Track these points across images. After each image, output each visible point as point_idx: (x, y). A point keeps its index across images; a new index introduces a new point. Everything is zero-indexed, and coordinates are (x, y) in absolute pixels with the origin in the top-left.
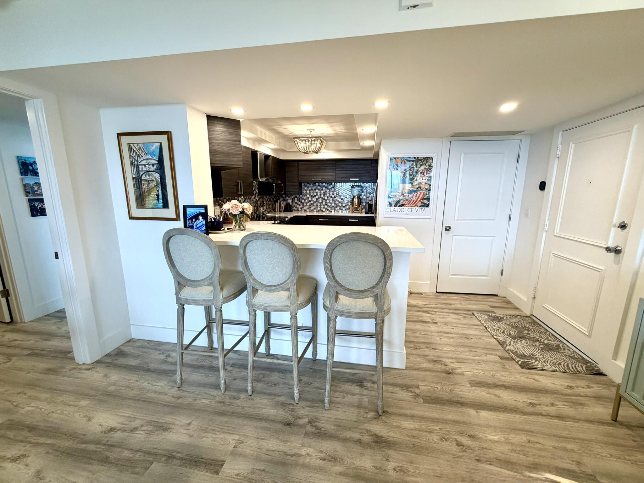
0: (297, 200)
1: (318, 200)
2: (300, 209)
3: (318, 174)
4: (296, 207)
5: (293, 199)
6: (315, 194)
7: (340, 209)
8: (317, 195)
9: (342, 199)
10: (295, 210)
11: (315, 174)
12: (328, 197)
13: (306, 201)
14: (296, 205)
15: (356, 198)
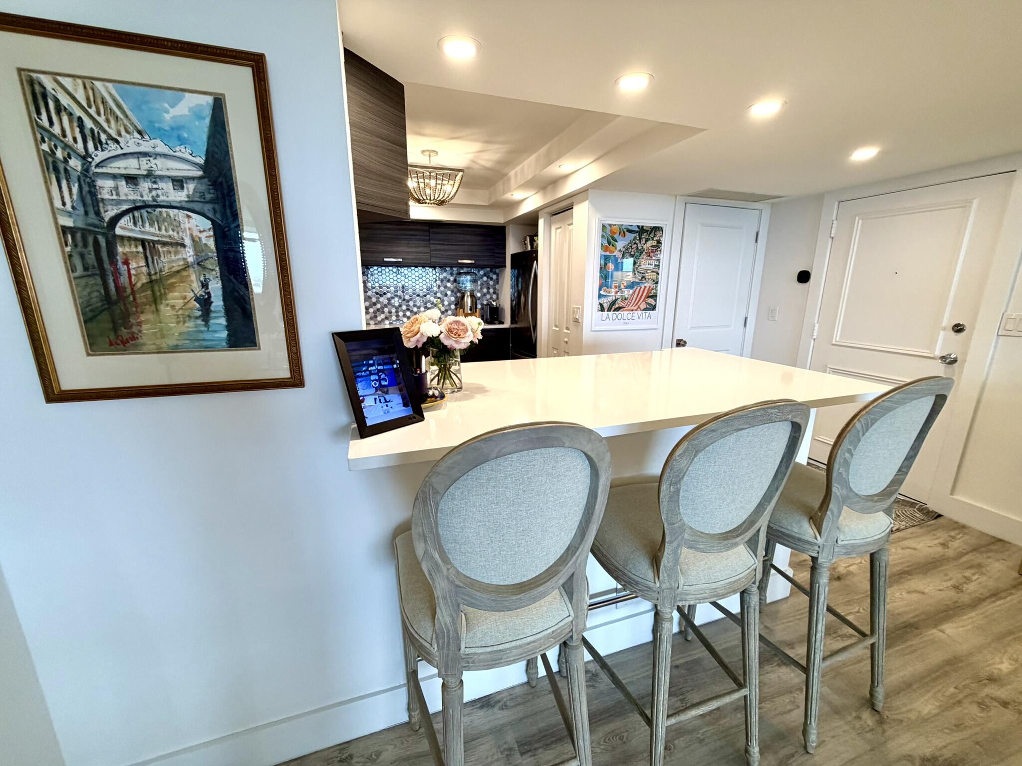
1: (391, 302)
9: (439, 299)
12: (411, 295)
15: (468, 296)
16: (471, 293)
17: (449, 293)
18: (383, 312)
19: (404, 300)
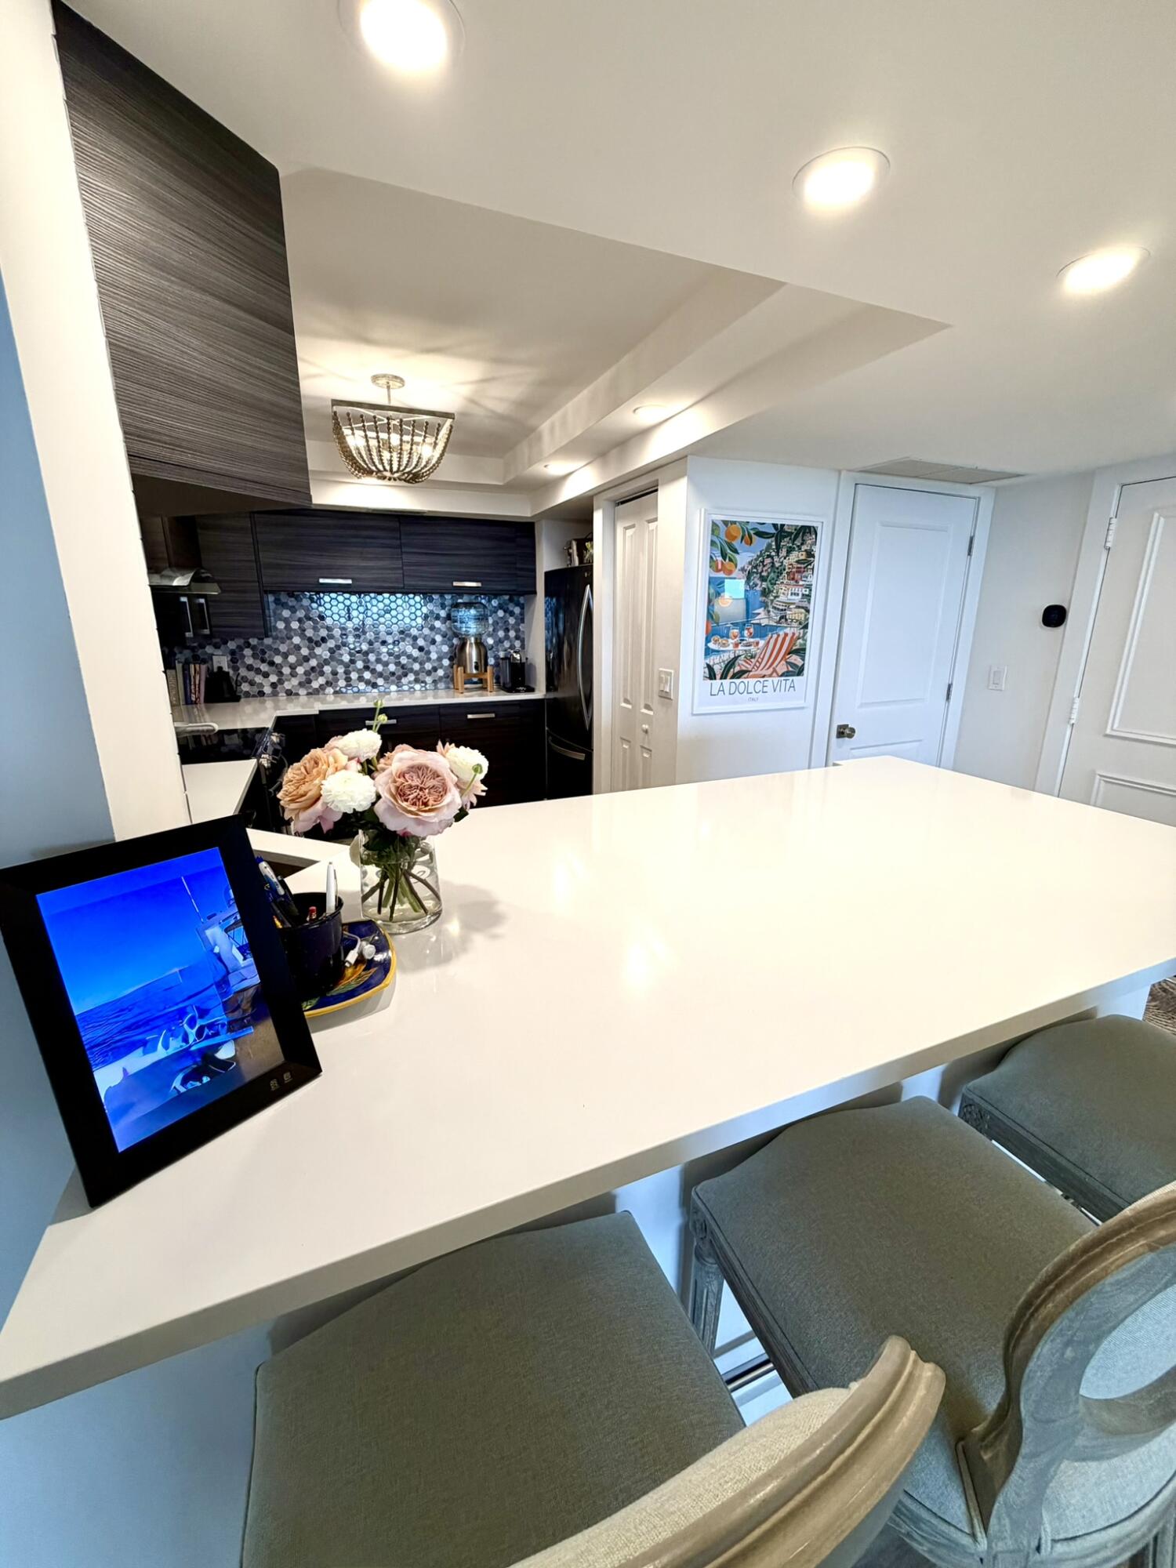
0: (254, 656)
1: (336, 655)
2: (267, 690)
3: (340, 562)
4: (252, 683)
5: (233, 653)
6: (324, 633)
7: (417, 681)
8: (332, 637)
9: (421, 649)
10: (247, 695)
11: (325, 561)
12: (371, 643)
13: (292, 659)
14: (250, 675)
15: (471, 644)
16: (476, 639)
17: (438, 638)
19: (359, 651)
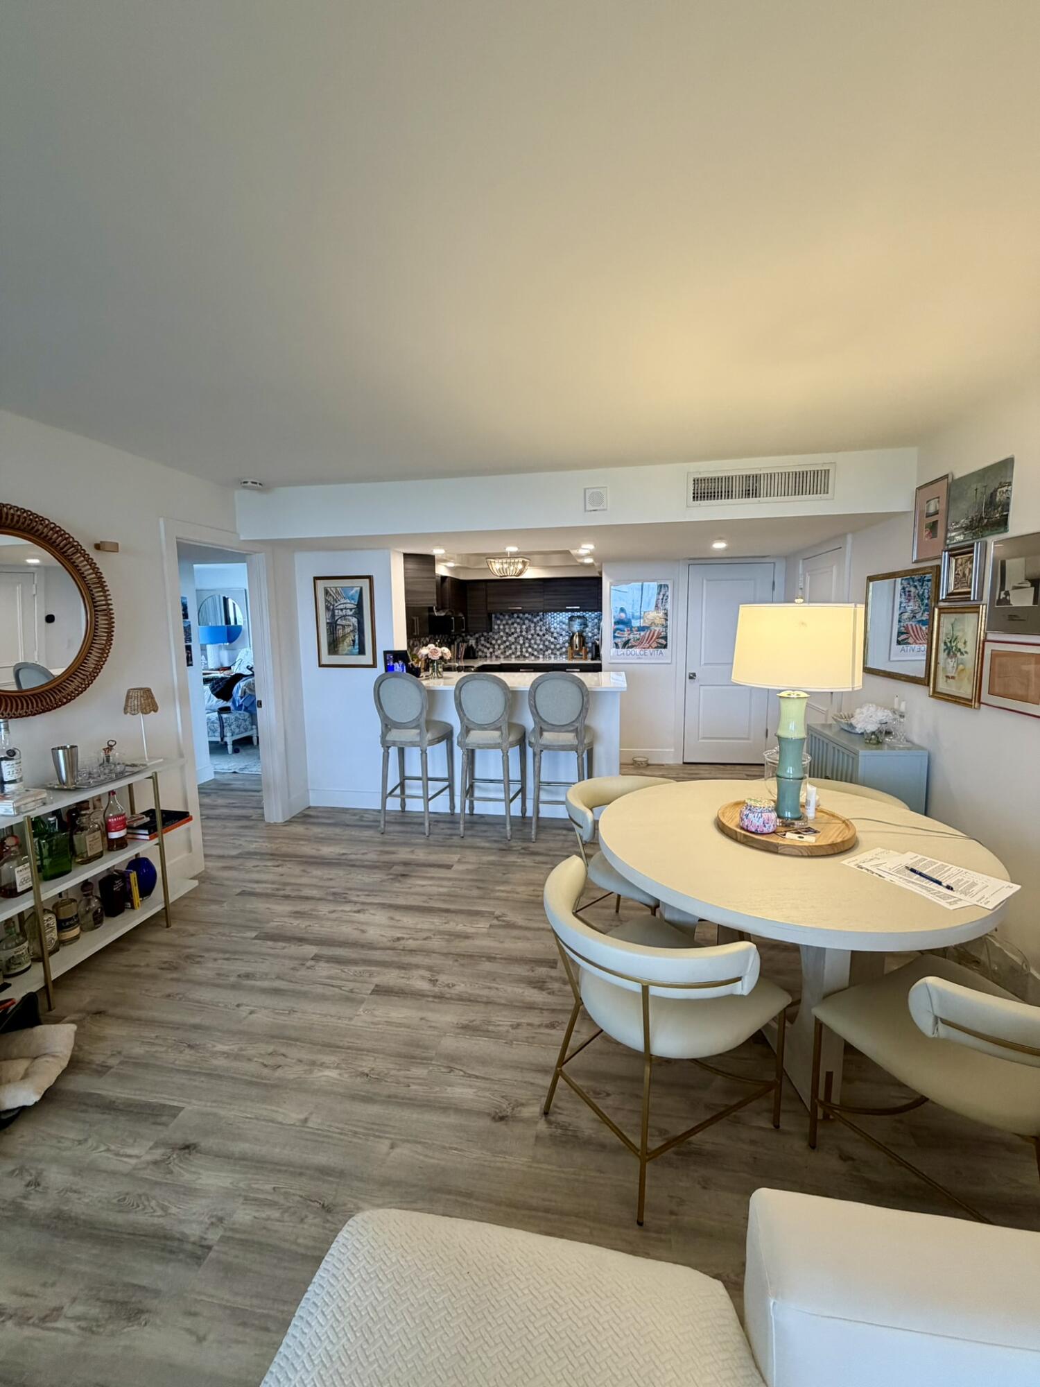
0: (485, 640)
1: (517, 640)
2: (488, 655)
3: (517, 600)
4: (483, 652)
5: (477, 639)
6: (513, 630)
7: (552, 653)
8: (516, 632)
9: (555, 638)
10: (481, 657)
11: (512, 600)
12: (532, 635)
14: (482, 648)
15: (576, 636)
16: (579, 633)
17: (564, 633)
18: (511, 648)
19: (527, 639)
